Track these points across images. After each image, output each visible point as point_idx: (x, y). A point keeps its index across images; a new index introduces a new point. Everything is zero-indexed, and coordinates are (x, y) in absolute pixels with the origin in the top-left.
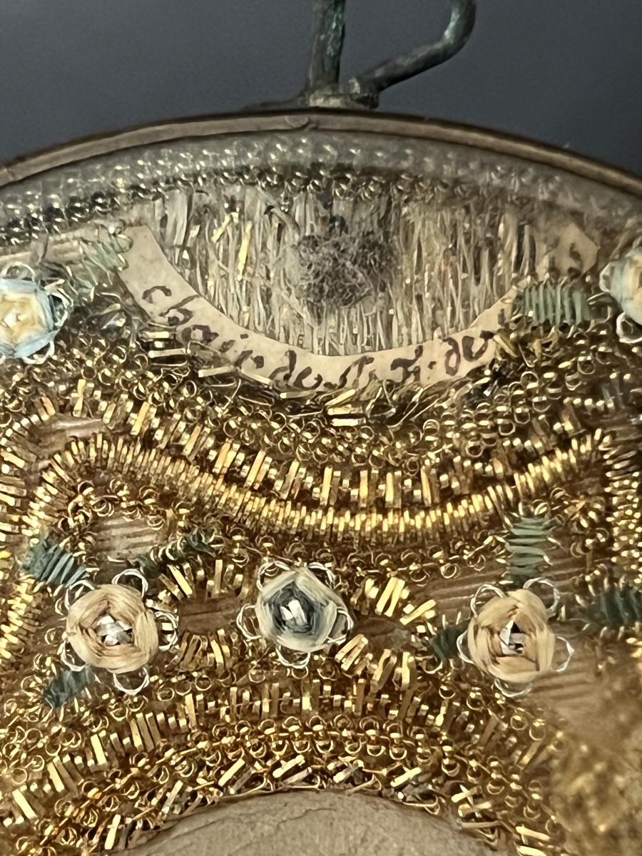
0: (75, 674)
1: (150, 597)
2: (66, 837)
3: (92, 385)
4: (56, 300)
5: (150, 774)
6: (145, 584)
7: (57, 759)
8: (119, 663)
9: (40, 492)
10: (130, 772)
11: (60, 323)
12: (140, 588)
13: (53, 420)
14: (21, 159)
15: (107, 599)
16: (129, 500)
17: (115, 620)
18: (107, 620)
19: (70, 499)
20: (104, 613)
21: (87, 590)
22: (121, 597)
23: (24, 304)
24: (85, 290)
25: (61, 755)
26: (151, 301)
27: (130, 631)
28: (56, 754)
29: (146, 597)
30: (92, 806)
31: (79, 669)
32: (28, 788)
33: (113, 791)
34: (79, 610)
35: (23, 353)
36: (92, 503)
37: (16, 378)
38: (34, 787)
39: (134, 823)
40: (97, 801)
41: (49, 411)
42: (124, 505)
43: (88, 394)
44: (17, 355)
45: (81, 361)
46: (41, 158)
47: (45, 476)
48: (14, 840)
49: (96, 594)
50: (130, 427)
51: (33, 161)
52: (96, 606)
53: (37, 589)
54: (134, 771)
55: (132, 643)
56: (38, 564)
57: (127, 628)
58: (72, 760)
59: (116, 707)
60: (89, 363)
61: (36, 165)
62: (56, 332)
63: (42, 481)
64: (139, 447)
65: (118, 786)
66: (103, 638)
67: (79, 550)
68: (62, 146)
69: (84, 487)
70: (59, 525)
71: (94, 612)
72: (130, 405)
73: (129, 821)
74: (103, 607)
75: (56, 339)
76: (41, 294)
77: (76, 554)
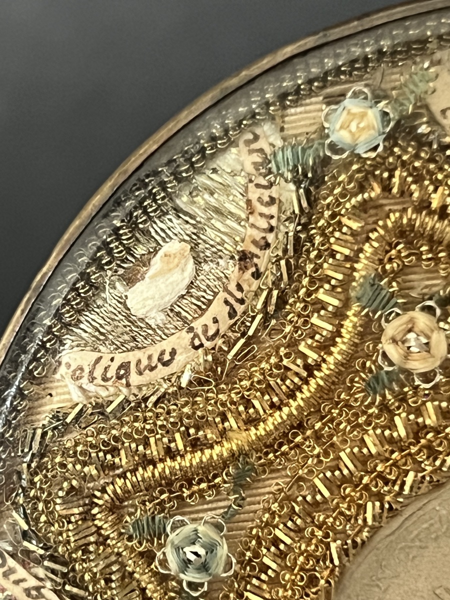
0: (387, 373)
1: (442, 321)
2: (376, 486)
3: (405, 174)
4: (385, 114)
5: (434, 444)
6: (438, 312)
7: (371, 432)
8: (418, 365)
9: (367, 247)
10: (420, 442)
11: (388, 130)
12: (434, 315)
13: (378, 197)
14: (367, 15)
15: (412, 320)
16: (427, 254)
17: (418, 335)
18: (411, 336)
19: (387, 252)
20: (410, 331)
21: (398, 315)
22: (422, 320)
23: (363, 116)
24: (405, 108)
25: (374, 429)
26: (445, 118)
27: (427, 344)
28: (370, 428)
29: (439, 321)
30: (395, 464)
31: (391, 369)
32: (352, 450)
33: (410, 454)
34: (391, 329)
35: (360, 151)
36: (403, 255)
37: (355, 167)
38: (356, 450)
39: (423, 477)
40: (397, 461)
41: (376, 190)
42: (424, 257)
43: (403, 180)
44: (357, 152)
45: (399, 157)
46: (381, 14)
47: (371, 235)
48: (339, 487)
49: (405, 318)
50: (431, 203)
51: (375, 17)
52: (405, 326)
53: (363, 313)
54: (423, 441)
55: (429, 352)
56: (366, 296)
57: (425, 341)
58: (383, 432)
59: (413, 397)
60: (405, 158)
61: (377, 19)
62: (384, 136)
63: (368, 239)
64: (436, 217)
65: (413, 451)
66: (409, 348)
67: (392, 287)
68: (395, 6)
69: (398, 244)
70: (379, 270)
71: (403, 330)
72: (431, 188)
73: (420, 475)
74: (410, 326)
75: (385, 140)
76: (374, 109)
77: (391, 290)
